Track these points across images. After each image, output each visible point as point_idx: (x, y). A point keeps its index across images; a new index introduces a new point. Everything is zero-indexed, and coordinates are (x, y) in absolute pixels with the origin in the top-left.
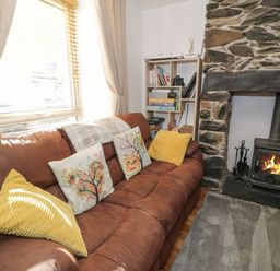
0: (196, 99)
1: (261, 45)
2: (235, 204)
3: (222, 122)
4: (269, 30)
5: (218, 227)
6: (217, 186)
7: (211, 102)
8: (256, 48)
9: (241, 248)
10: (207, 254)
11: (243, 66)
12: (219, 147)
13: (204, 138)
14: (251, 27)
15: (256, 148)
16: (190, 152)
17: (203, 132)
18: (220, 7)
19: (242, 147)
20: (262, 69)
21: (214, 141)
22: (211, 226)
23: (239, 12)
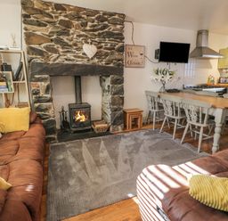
0: (25, 81)
1: (63, 48)
2: (68, 144)
3: (49, 96)
4: (66, 40)
5: (64, 159)
6: (54, 139)
7: (39, 83)
8: (61, 50)
9: (79, 162)
10: (64, 173)
11: (55, 60)
12: (50, 113)
13: (38, 109)
14: (55, 37)
15: (70, 109)
16: (32, 119)
17: (37, 105)
18: (32, 18)
19: (63, 111)
20: (66, 62)
21: (46, 109)
22: (60, 160)
23: (46, 25)
